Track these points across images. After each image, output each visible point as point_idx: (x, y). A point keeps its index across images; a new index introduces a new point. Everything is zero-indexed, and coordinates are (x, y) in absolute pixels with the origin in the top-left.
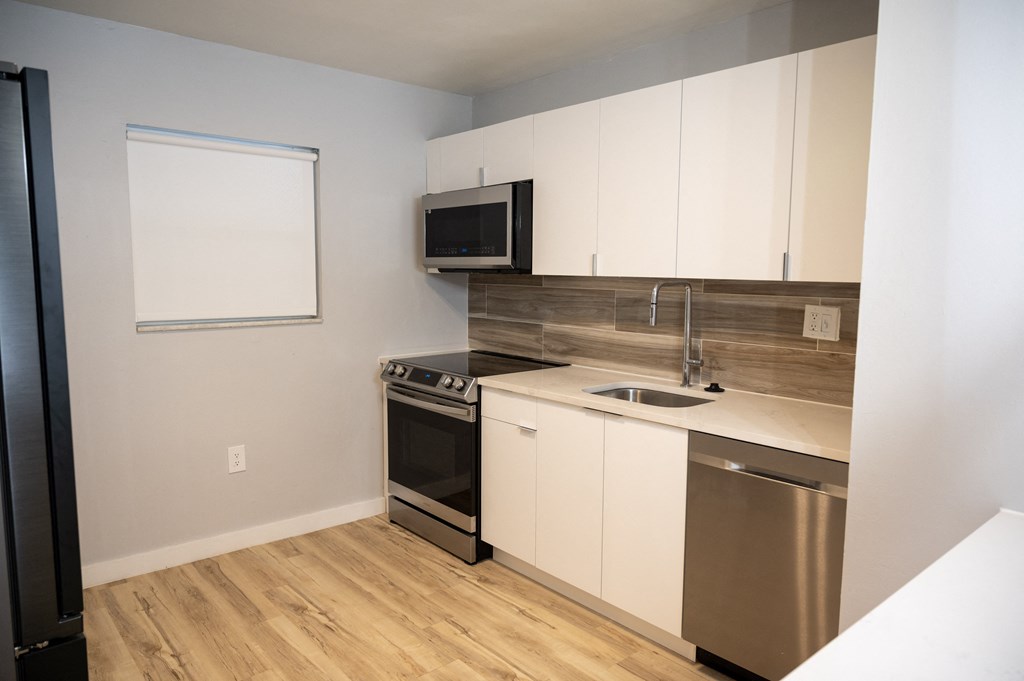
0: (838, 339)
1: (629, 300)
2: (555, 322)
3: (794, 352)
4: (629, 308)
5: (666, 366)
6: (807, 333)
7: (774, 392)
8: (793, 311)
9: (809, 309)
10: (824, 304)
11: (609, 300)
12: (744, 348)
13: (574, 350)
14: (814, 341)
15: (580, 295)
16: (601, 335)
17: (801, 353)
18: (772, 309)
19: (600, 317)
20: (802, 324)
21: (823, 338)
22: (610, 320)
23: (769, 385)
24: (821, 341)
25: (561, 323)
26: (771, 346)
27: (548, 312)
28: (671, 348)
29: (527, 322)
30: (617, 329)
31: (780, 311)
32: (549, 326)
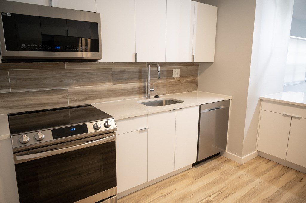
0: (179, 77)
1: (119, 72)
2: (76, 86)
3: (171, 82)
4: (119, 75)
5: (135, 94)
6: (174, 76)
7: (167, 93)
8: (170, 70)
9: (174, 70)
10: (177, 68)
11: (109, 72)
12: (159, 83)
13: (91, 97)
14: (175, 78)
15: (92, 71)
16: (106, 88)
17: (172, 82)
18: (165, 71)
19: (104, 80)
20: (172, 74)
21: (176, 77)
22: (110, 81)
23: (165, 92)
24: (176, 78)
25: (81, 86)
26: (165, 81)
27: (72, 81)
28: (137, 87)
29: (54, 89)
30: (113, 84)
31: (168, 71)
32: (71, 89)
